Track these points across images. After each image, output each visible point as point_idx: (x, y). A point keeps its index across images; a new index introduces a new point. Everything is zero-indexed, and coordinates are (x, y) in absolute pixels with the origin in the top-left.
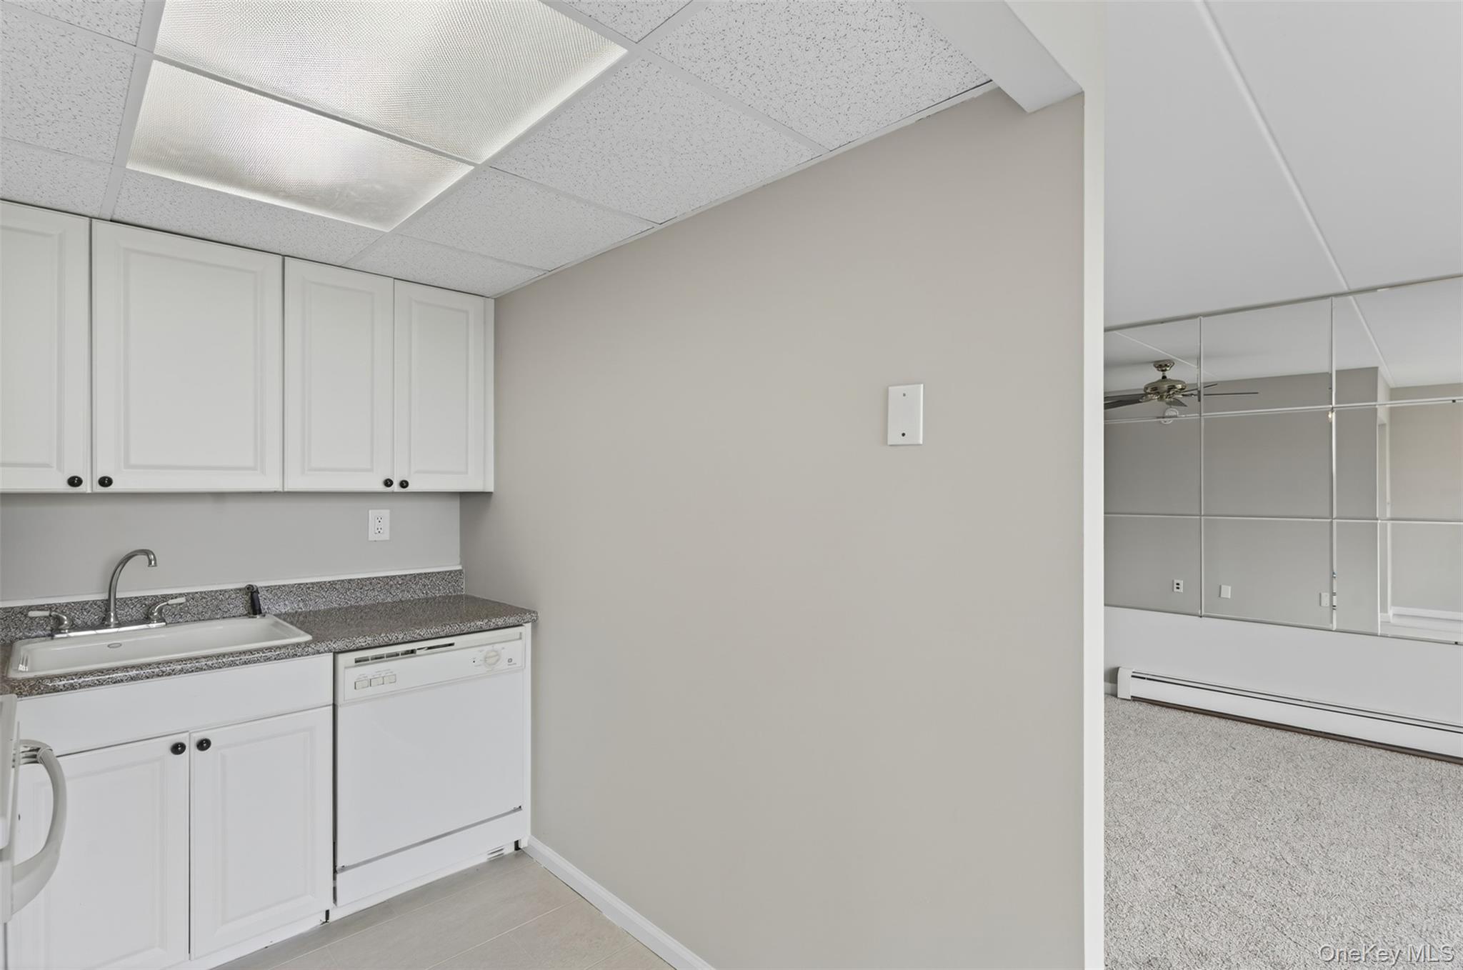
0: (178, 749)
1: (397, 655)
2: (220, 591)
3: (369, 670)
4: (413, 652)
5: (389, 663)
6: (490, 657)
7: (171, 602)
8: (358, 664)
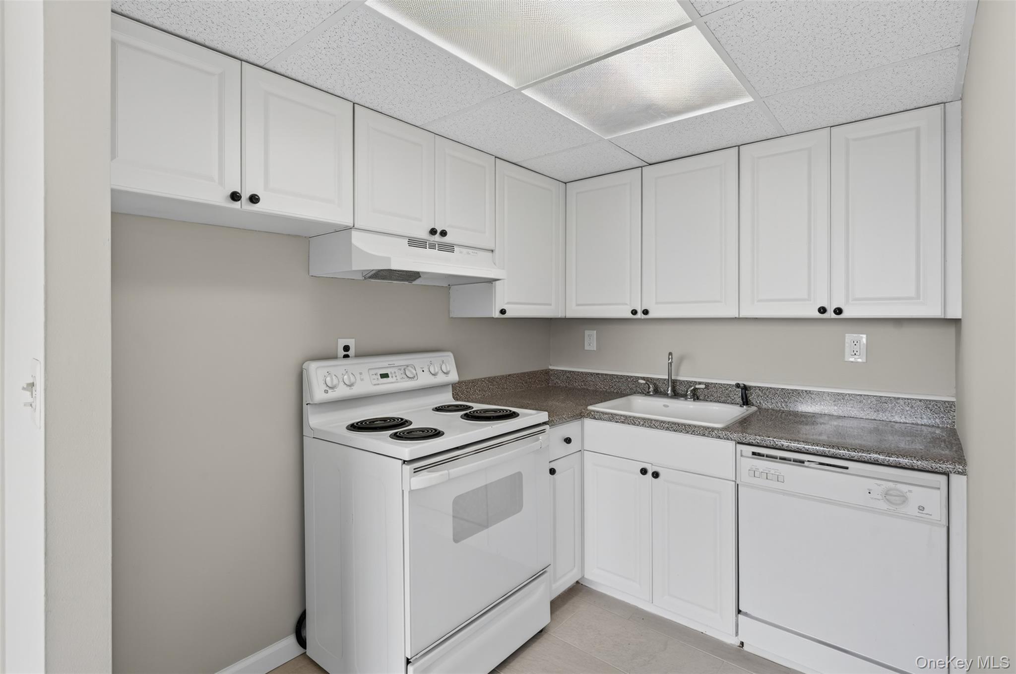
0: (644, 471)
1: (790, 460)
2: (730, 385)
3: (762, 465)
4: (803, 462)
5: (780, 464)
6: (891, 495)
7: (697, 386)
8: (753, 456)
